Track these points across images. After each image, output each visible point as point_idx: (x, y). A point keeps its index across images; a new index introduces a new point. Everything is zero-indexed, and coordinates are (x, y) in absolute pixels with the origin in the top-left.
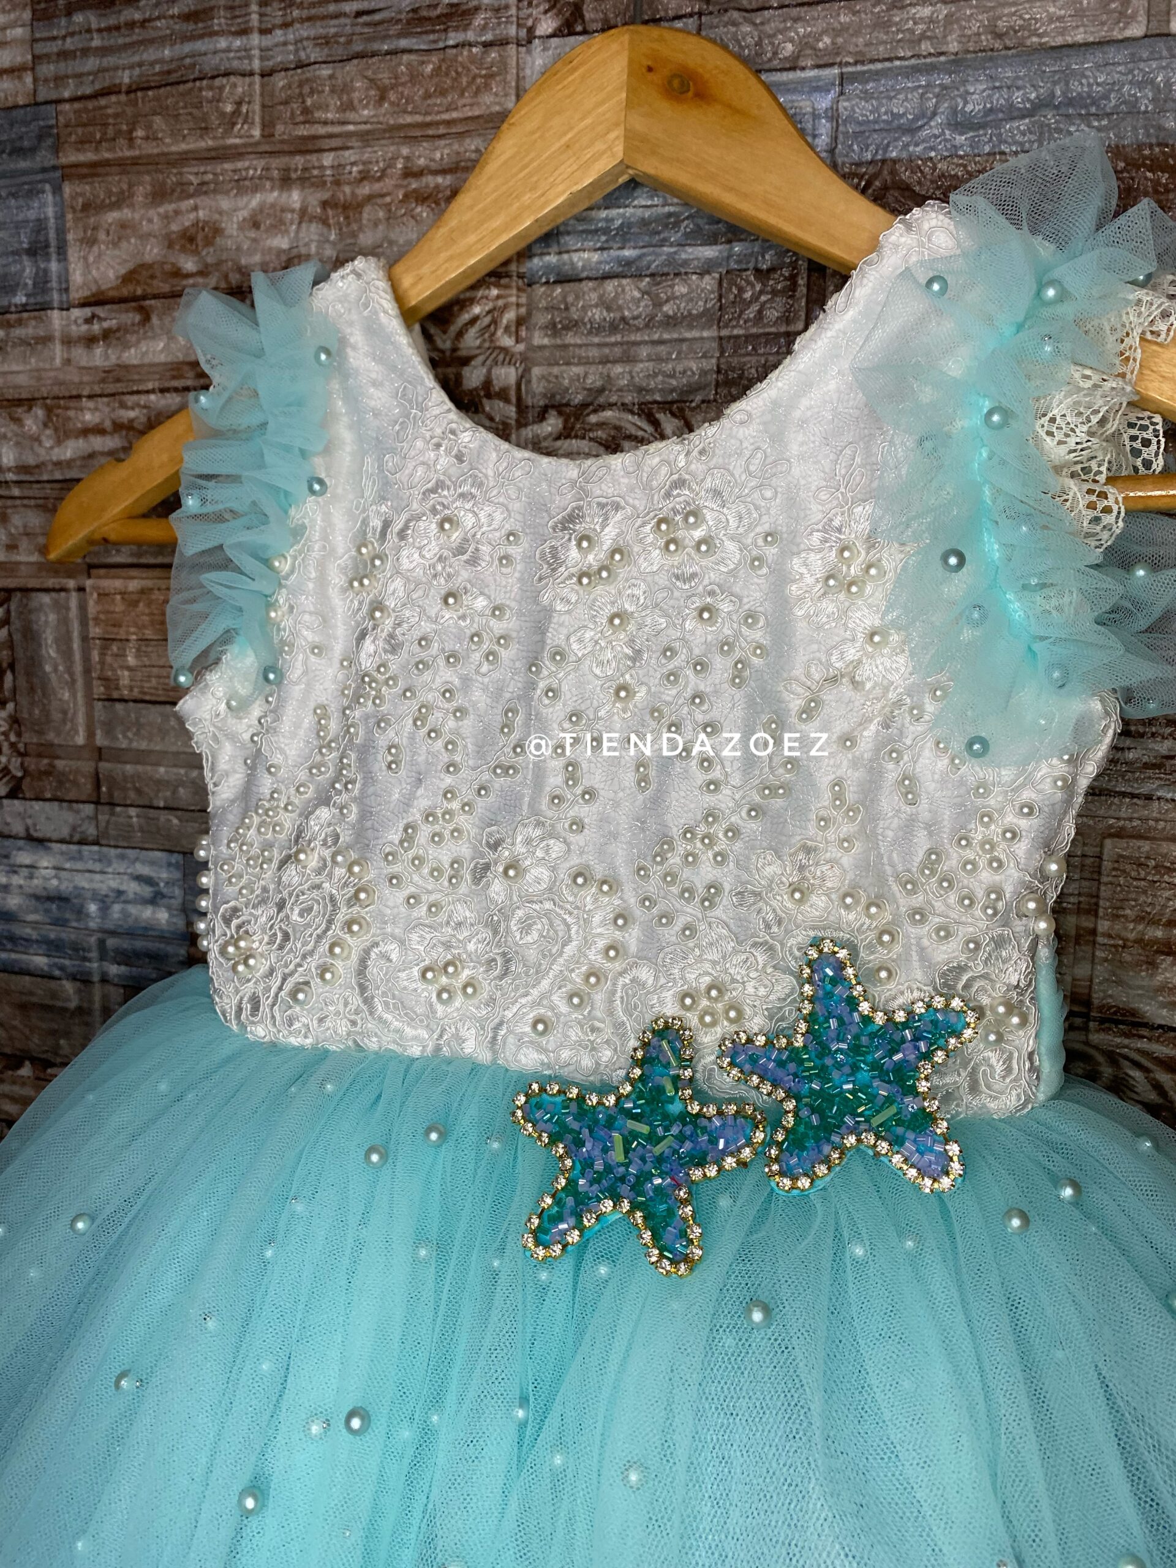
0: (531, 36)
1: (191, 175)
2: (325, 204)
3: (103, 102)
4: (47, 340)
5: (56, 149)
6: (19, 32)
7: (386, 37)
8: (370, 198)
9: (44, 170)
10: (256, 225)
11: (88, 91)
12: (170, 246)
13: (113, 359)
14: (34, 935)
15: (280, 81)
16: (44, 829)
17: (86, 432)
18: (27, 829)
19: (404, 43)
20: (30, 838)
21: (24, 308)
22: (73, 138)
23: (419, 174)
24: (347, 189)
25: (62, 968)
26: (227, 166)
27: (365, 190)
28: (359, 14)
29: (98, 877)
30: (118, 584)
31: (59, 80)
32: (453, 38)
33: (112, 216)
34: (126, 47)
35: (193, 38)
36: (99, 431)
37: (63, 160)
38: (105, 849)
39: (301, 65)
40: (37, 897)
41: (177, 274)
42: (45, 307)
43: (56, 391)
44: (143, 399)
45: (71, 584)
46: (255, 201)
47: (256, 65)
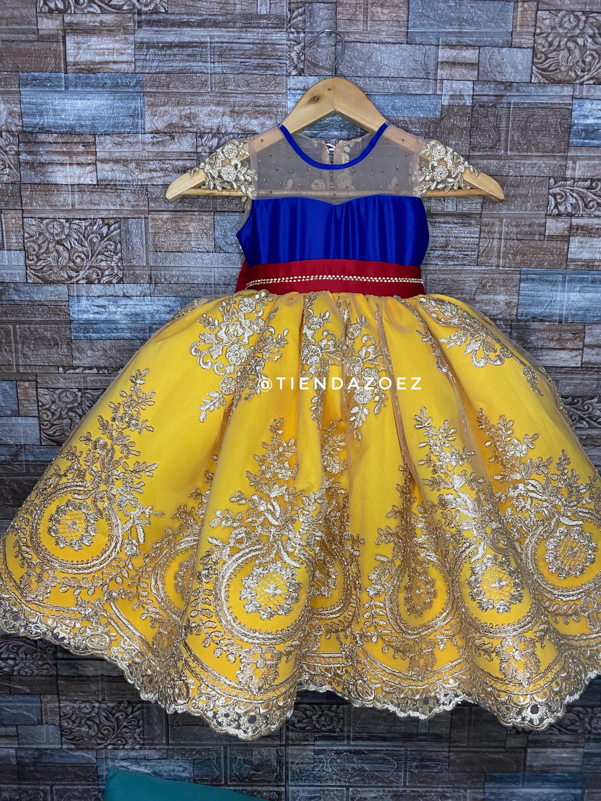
0: (290, 75)
1: (189, 99)
2: (231, 111)
3: (159, 75)
4: (137, 143)
5: (142, 87)
6: (130, 51)
7: (249, 70)
8: (244, 111)
9: (137, 92)
10: (210, 115)
11: (154, 71)
12: (181, 119)
13: (161, 150)
14: (126, 327)
15: (217, 77)
16: (130, 293)
17: (151, 171)
18: (124, 294)
19: (254, 72)
20: (124, 296)
21: (129, 133)
22: (148, 85)
23: (259, 106)
24: (237, 108)
25: (137, 337)
26: (200, 98)
27: (242, 109)
28: (242, 62)
29: (150, 307)
30: (161, 216)
31: (143, 67)
32: (269, 72)
33: (161, 108)
34: (167, 61)
35: (189, 61)
36: (155, 171)
37: (145, 90)
38: (153, 298)
39: (223, 73)
40: (127, 315)
41: (183, 127)
42: (137, 133)
43: (140, 158)
44: (170, 162)
45: (143, 216)
46: (209, 109)
47: (209, 72)
